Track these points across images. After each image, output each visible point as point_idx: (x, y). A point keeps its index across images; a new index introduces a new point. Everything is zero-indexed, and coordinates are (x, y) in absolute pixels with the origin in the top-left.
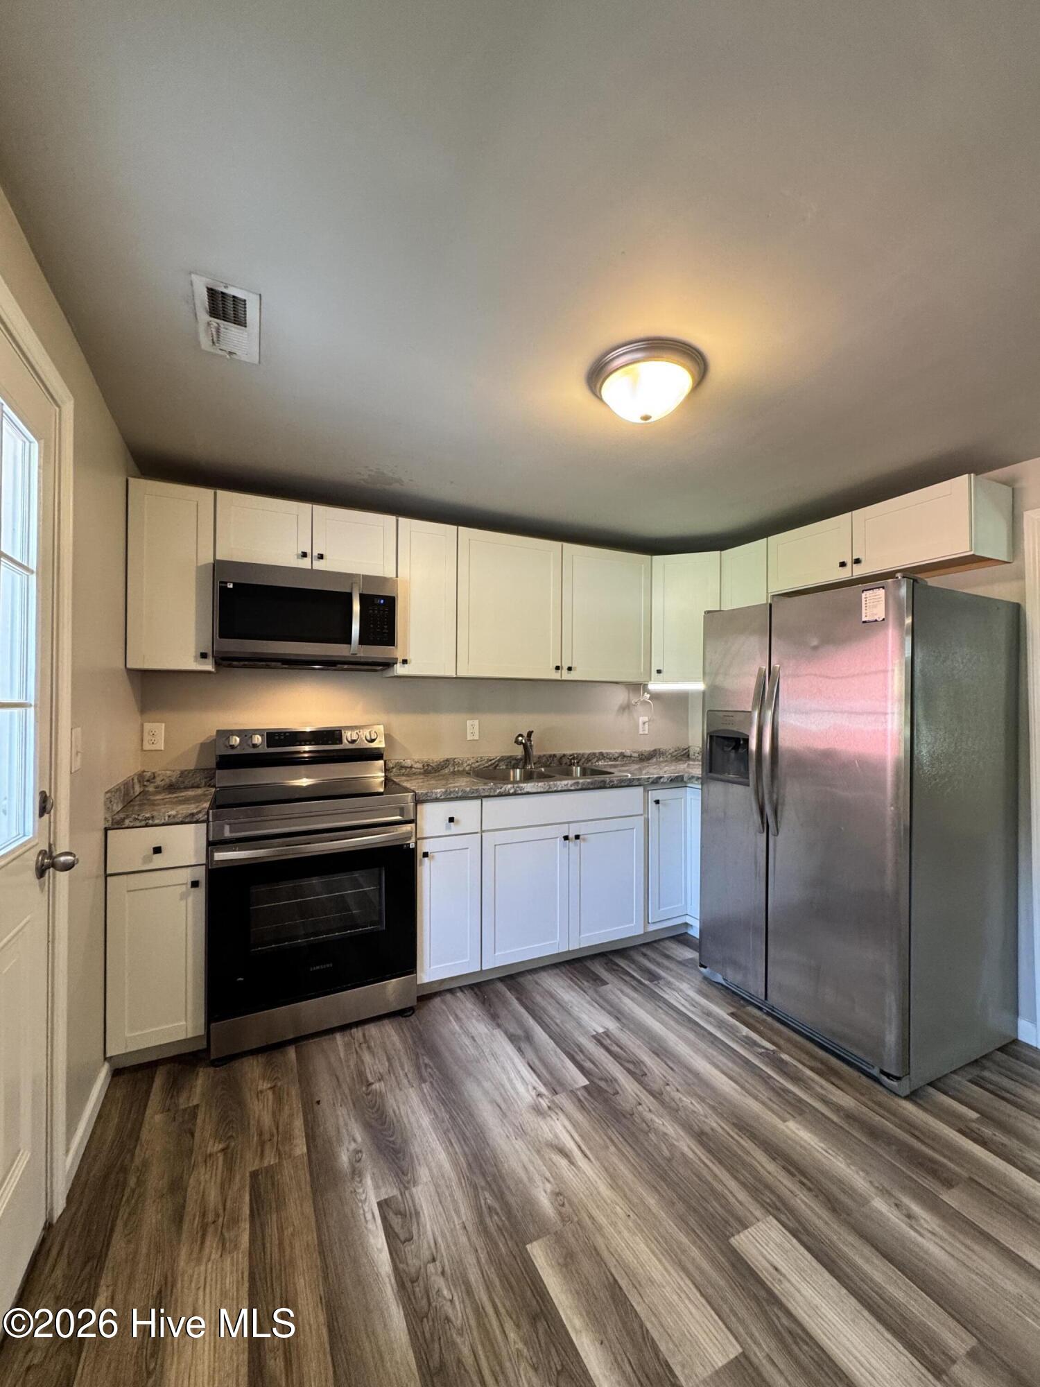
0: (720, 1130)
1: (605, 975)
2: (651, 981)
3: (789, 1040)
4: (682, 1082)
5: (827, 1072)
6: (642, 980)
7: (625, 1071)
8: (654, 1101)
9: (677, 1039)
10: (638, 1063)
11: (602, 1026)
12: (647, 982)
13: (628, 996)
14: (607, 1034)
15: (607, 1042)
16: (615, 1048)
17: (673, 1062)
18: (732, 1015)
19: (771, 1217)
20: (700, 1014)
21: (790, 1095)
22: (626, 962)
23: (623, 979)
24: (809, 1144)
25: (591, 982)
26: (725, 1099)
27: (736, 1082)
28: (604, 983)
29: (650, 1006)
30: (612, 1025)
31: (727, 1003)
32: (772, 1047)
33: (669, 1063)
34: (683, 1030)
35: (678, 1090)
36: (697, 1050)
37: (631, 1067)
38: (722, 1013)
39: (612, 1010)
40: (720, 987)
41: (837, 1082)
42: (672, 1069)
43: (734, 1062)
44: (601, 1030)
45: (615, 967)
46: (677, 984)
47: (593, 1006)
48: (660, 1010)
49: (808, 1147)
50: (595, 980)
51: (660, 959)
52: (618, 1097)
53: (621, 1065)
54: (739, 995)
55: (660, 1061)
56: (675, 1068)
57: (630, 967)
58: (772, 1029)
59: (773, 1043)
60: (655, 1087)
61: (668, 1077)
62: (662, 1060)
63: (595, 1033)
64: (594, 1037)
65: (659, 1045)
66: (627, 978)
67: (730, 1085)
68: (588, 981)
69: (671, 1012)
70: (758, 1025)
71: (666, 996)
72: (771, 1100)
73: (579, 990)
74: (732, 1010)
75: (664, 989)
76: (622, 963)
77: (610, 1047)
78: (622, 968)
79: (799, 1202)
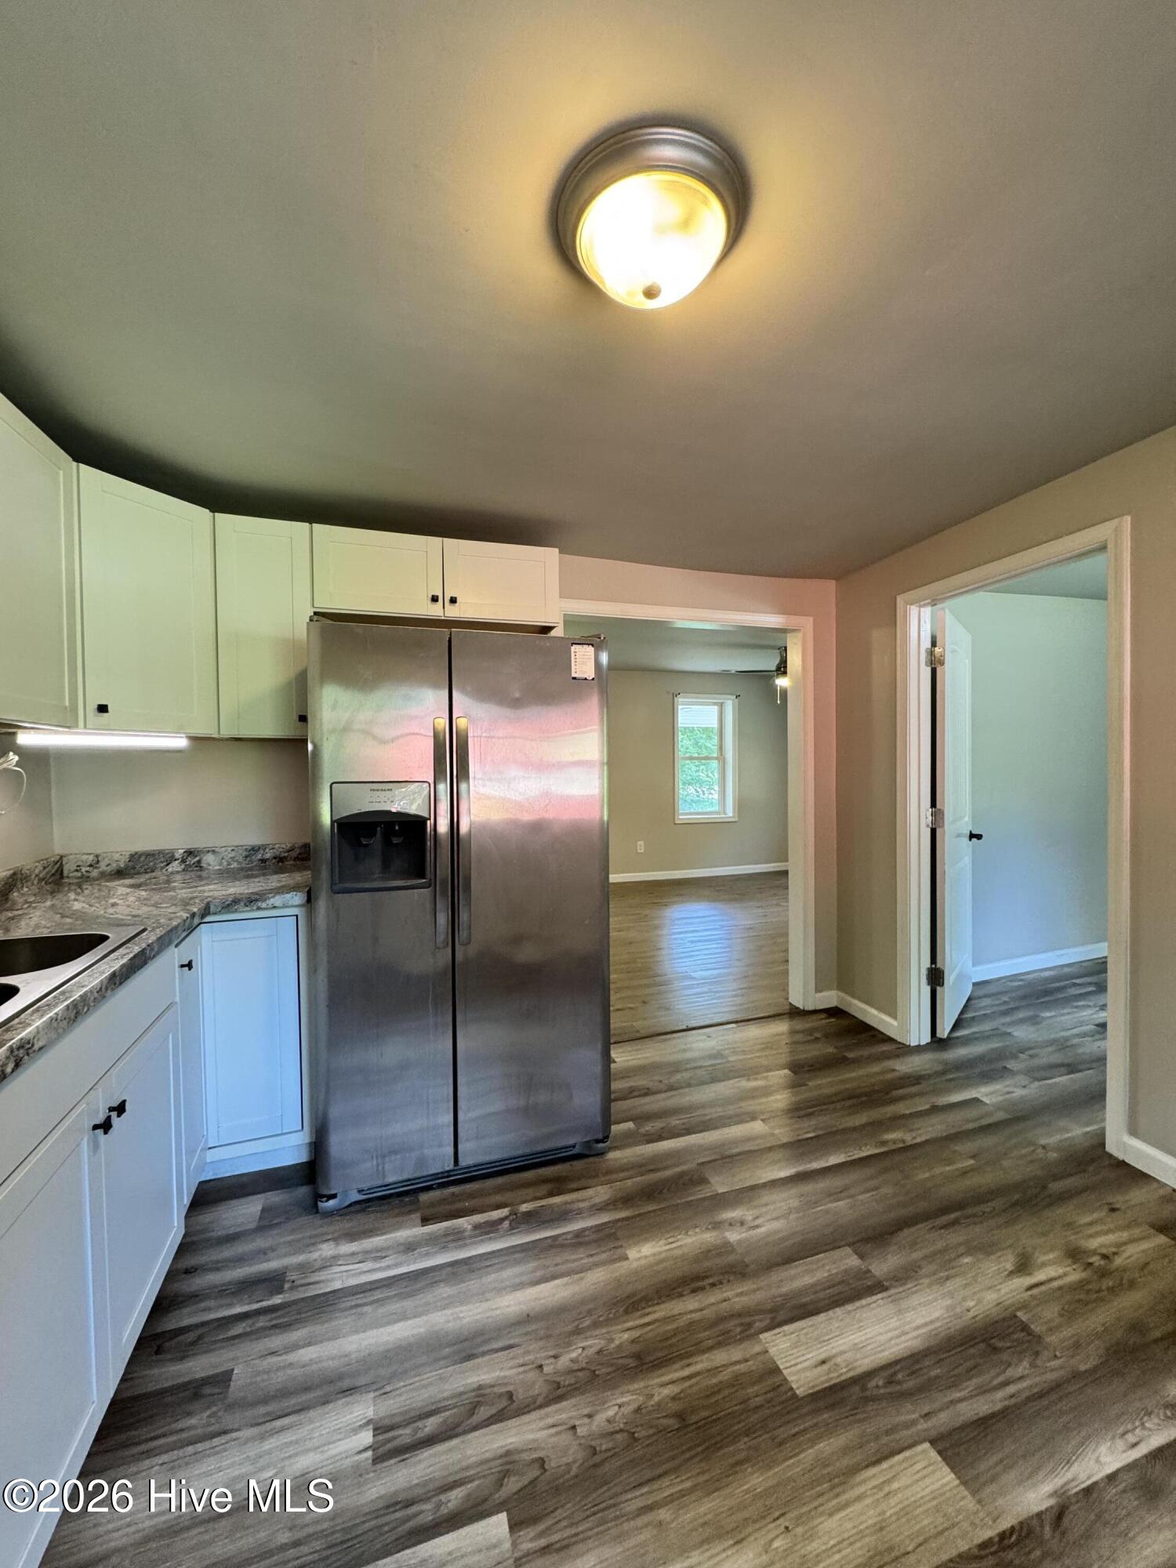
0: (636, 1334)
1: (198, 1366)
2: (280, 1290)
3: (499, 1190)
4: (541, 1344)
5: (559, 1186)
6: (264, 1304)
7: (494, 1427)
8: (573, 1401)
9: (448, 1312)
10: (479, 1396)
11: (356, 1430)
12: (277, 1300)
13: (295, 1347)
14: (380, 1428)
15: (405, 1435)
16: (430, 1425)
17: (497, 1339)
18: (425, 1221)
19: (761, 1336)
20: (404, 1257)
21: (587, 1233)
22: (185, 1311)
23: (234, 1338)
24: (660, 1253)
25: (197, 1405)
26: (583, 1302)
27: (554, 1277)
28: (225, 1378)
29: (343, 1321)
30: (364, 1408)
31: (397, 1215)
32: (505, 1212)
33: (495, 1345)
34: (429, 1297)
35: (555, 1357)
36: (482, 1295)
37: (483, 1413)
38: (412, 1231)
39: (319, 1393)
40: (358, 1207)
41: (574, 1185)
42: (511, 1347)
43: (517, 1262)
44: (367, 1437)
45: (191, 1336)
46: (315, 1255)
47: (282, 1429)
48: (366, 1309)
49: (663, 1255)
50: (196, 1396)
51: (228, 1252)
52: (552, 1464)
53: (475, 1428)
54: (391, 1195)
55: (487, 1358)
56: (512, 1342)
57: (208, 1309)
58: (471, 1196)
59: (498, 1207)
60: (539, 1388)
61: (528, 1358)
62: (484, 1354)
63: (369, 1453)
64: (377, 1460)
65: (449, 1345)
66: (239, 1328)
67: (558, 1286)
68: (189, 1414)
69: (378, 1295)
70: (459, 1205)
71: (337, 1285)
72: (591, 1255)
73: (207, 1444)
74: (416, 1217)
75: (311, 1280)
76: (185, 1318)
77: (420, 1435)
78: (203, 1324)
79: (737, 1299)
